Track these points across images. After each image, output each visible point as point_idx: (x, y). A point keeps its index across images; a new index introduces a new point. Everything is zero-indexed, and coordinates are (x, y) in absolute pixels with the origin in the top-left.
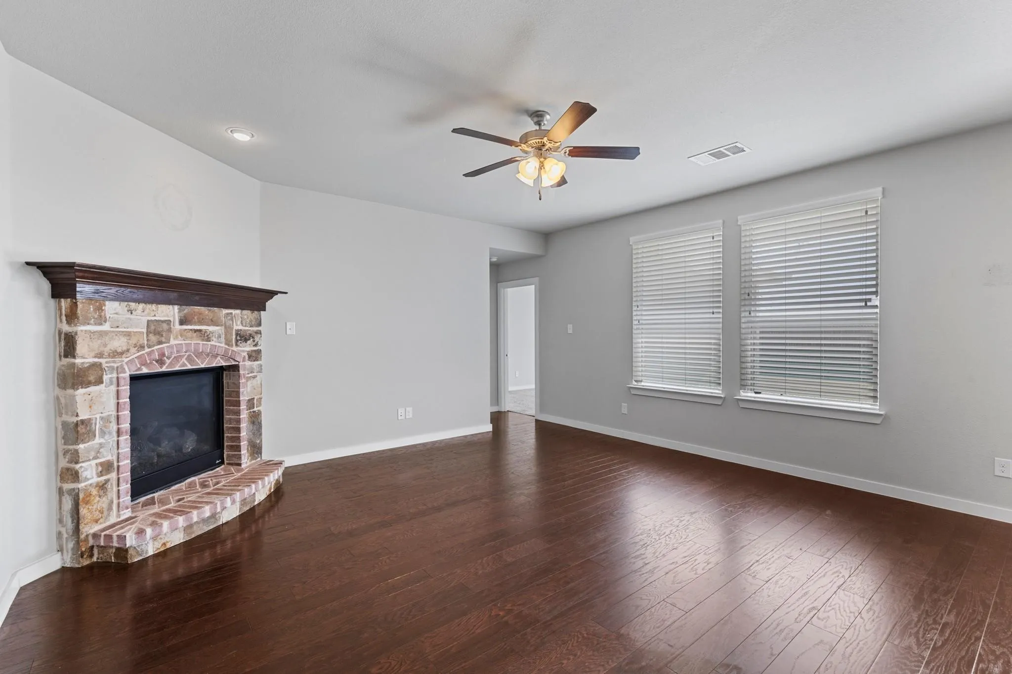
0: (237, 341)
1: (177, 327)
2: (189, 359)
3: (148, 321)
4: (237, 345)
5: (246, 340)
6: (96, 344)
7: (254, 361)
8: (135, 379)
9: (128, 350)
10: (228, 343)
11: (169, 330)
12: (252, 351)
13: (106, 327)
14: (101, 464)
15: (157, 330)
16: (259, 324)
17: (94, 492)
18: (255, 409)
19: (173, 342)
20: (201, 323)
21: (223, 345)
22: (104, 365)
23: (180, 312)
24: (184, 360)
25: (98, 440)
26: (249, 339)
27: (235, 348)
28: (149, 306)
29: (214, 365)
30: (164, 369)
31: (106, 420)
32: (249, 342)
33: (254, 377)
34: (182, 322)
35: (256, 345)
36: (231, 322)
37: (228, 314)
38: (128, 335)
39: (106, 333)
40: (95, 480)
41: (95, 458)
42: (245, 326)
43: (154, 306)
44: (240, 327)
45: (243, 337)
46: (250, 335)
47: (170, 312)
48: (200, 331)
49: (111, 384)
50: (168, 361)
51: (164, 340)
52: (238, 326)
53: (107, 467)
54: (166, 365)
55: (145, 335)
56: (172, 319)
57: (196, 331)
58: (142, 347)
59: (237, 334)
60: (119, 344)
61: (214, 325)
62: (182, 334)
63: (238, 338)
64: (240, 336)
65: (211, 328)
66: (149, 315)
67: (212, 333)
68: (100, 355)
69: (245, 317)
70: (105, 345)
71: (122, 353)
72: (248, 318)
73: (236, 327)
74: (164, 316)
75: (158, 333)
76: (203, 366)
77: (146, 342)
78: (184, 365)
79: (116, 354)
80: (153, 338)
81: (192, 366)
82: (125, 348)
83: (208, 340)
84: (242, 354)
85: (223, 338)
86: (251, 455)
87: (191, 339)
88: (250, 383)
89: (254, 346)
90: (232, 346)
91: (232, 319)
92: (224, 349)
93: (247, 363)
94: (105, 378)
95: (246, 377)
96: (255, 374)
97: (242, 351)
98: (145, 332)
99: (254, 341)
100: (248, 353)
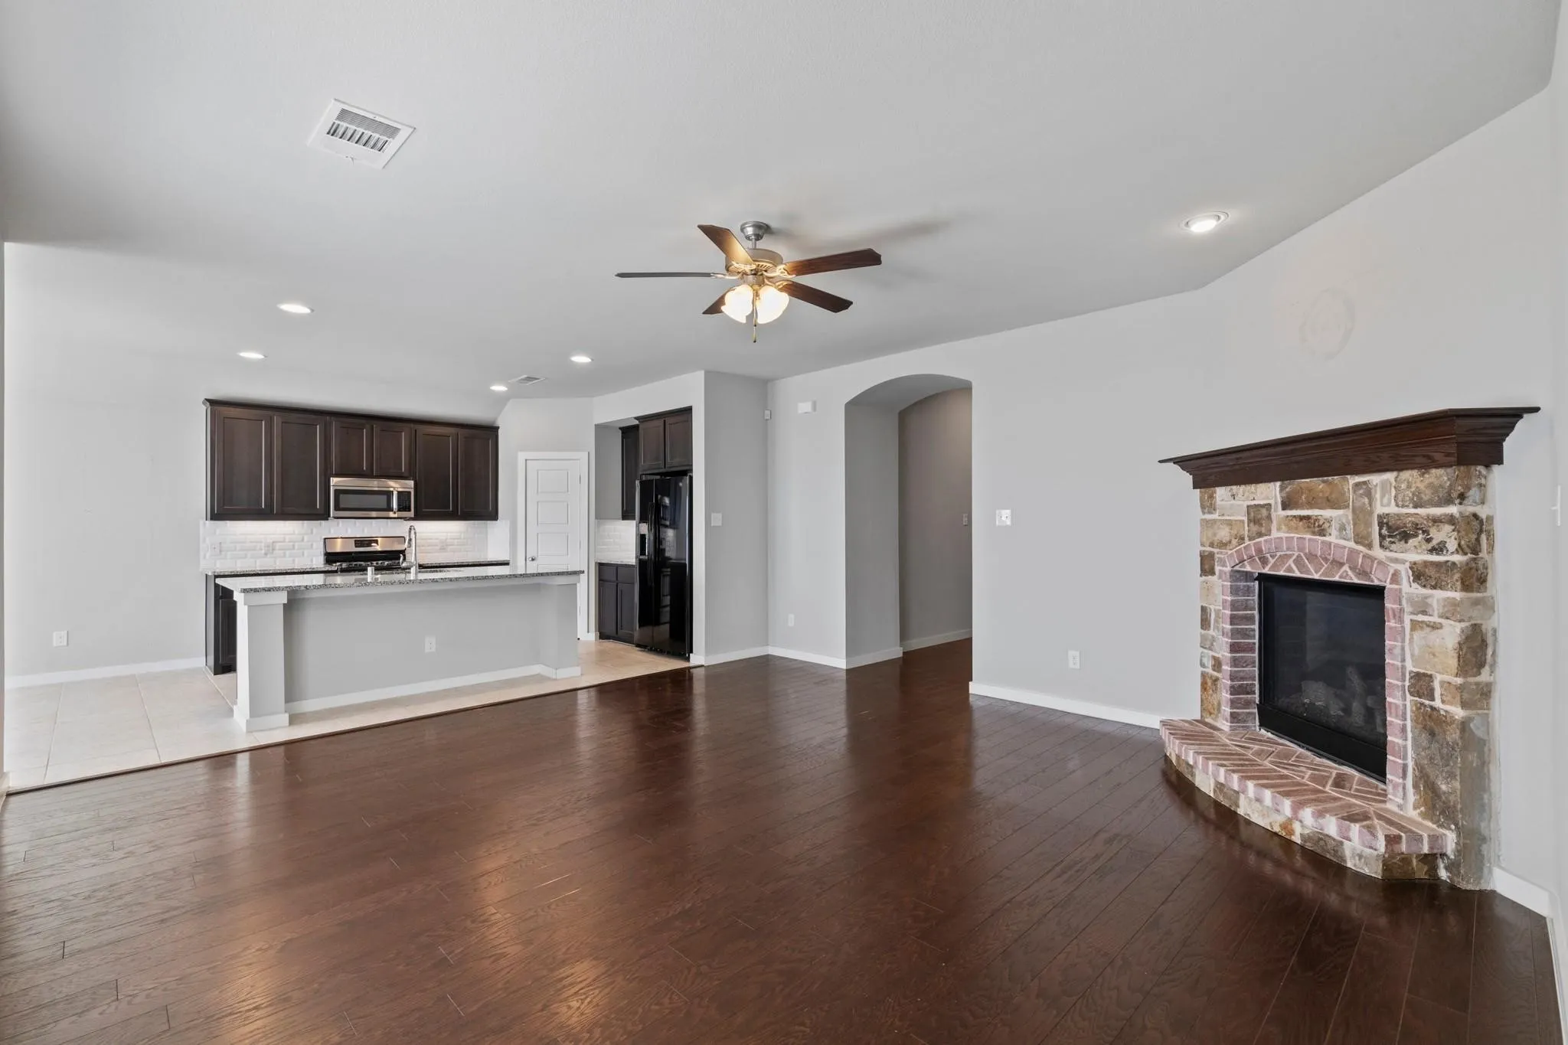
0: (1382, 537)
1: (1279, 513)
2: (1298, 562)
3: (1248, 507)
4: (1382, 546)
5: (1405, 537)
6: (1210, 533)
7: (1434, 587)
9: (1230, 542)
10: (1362, 539)
11: (1269, 517)
12: (1426, 564)
13: (1215, 516)
14: (1214, 658)
15: (1258, 516)
17: (1210, 683)
19: (1275, 534)
20: (1311, 505)
21: (1352, 544)
22: (1216, 556)
23: (1281, 490)
24: (1291, 562)
25: (1213, 632)
26: (1416, 536)
27: (1378, 553)
28: (1248, 488)
29: (1337, 578)
31: (1217, 614)
32: (1412, 542)
33: (1435, 627)
34: (1285, 506)
35: (1440, 550)
36: (1366, 500)
37: (1357, 485)
38: (1230, 523)
39: (1214, 521)
40: (1211, 671)
41: (1210, 649)
42: (1403, 506)
43: (1253, 487)
44: (1392, 509)
45: (1395, 531)
46: (1416, 527)
47: (1270, 493)
48: (1308, 518)
49: (1219, 576)
50: (1272, 561)
51: (1263, 530)
52: (1385, 506)
53: (1218, 665)
54: (1269, 566)
55: (1246, 525)
56: (1272, 502)
57: (1301, 518)
58: (1243, 539)
59: (1381, 525)
60: (1224, 533)
61: (1332, 508)
62: (1286, 522)
63: (1384, 532)
64: (1389, 528)
65: (1327, 513)
66: (1247, 499)
67: (1329, 521)
68: (1213, 545)
69: (1403, 486)
70: (1215, 535)
71: (1226, 545)
72: (1409, 487)
73: (1379, 510)
74: (1264, 499)
75: (1257, 522)
76: (1316, 577)
77: (1246, 533)
78: (1290, 569)
79: (1223, 545)
80: (1255, 528)
81: (1301, 573)
82: (1228, 539)
83: (1322, 532)
84: (1394, 566)
85: (1350, 530)
86: (1425, 804)
87: (1296, 530)
88: (1417, 635)
89: (1433, 550)
90: (1370, 546)
91: (1369, 494)
92: (1352, 551)
93: (1410, 589)
94: (1217, 568)
95: (1407, 619)
96: (1435, 619)
97: (1396, 561)
98: (1245, 519)
99: (1428, 540)
100: (1413, 566)
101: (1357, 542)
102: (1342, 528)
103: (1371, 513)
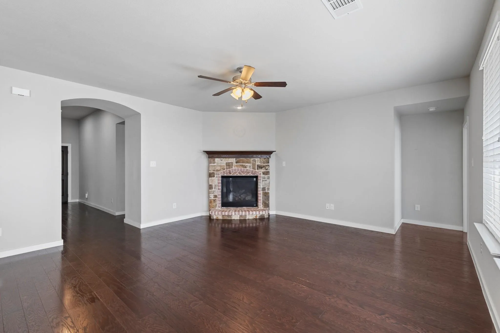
0: (257, 168)
1: (236, 164)
2: (239, 173)
3: (226, 163)
4: (257, 169)
6: (213, 168)
7: (266, 175)
8: (222, 177)
9: (221, 170)
10: (254, 168)
11: (232, 165)
12: (265, 172)
13: (215, 164)
14: (214, 195)
15: (229, 165)
16: (269, 163)
17: (213, 201)
18: (266, 191)
19: (233, 168)
20: (243, 163)
21: (252, 169)
22: (215, 173)
23: (236, 160)
24: (237, 173)
25: (213, 190)
26: (263, 168)
27: (257, 170)
28: (226, 159)
29: (248, 175)
30: (231, 175)
31: (215, 185)
32: (263, 169)
33: (266, 180)
34: (236, 163)
35: (267, 170)
36: (255, 162)
37: (253, 160)
38: (221, 166)
39: (215, 166)
40: (213, 198)
41: (213, 193)
42: (261, 163)
43: (228, 159)
44: (259, 164)
45: (260, 167)
46: (264, 166)
47: (233, 160)
48: (242, 165)
49: (217, 177)
51: (230, 167)
52: (258, 163)
53: (215, 196)
54: (232, 174)
55: (225, 166)
56: (233, 162)
57: (241, 165)
58: (224, 169)
59: (257, 166)
60: (218, 168)
61: (248, 163)
62: (237, 166)
63: (258, 167)
64: (259, 167)
65: (247, 164)
66: (226, 161)
67: (247, 166)
68: (214, 171)
69: (261, 160)
70: (215, 168)
71: (219, 170)
72: (262, 161)
73: (257, 164)
74: (231, 161)
75: (229, 166)
76: (244, 175)
78: (237, 174)
79: (217, 170)
80: (228, 167)
81: (240, 175)
83: (246, 167)
84: (260, 172)
85: (252, 167)
86: (264, 206)
87: (240, 167)
88: (263, 182)
89: (266, 170)
90: (255, 170)
91: (255, 161)
92: (252, 170)
93: (262, 175)
94: (215, 176)
95: (261, 180)
96: (266, 179)
97: (260, 171)
98: (225, 165)
99: (265, 168)
100: (263, 172)
101: (253, 169)
102: (250, 167)
103: (256, 164)
